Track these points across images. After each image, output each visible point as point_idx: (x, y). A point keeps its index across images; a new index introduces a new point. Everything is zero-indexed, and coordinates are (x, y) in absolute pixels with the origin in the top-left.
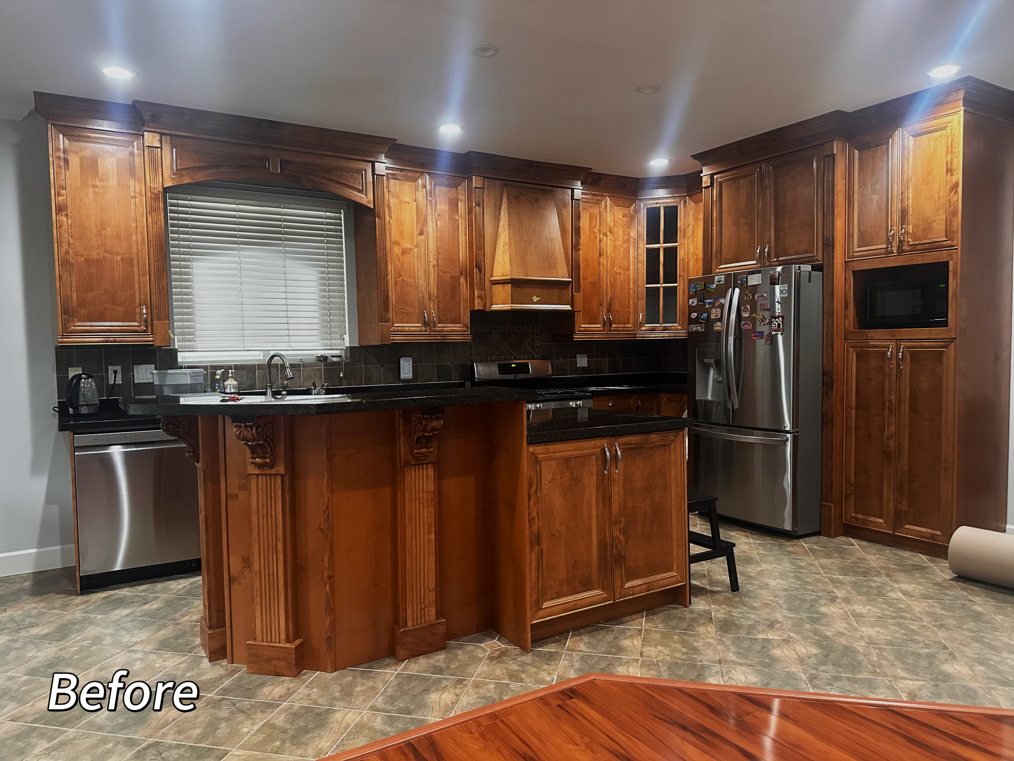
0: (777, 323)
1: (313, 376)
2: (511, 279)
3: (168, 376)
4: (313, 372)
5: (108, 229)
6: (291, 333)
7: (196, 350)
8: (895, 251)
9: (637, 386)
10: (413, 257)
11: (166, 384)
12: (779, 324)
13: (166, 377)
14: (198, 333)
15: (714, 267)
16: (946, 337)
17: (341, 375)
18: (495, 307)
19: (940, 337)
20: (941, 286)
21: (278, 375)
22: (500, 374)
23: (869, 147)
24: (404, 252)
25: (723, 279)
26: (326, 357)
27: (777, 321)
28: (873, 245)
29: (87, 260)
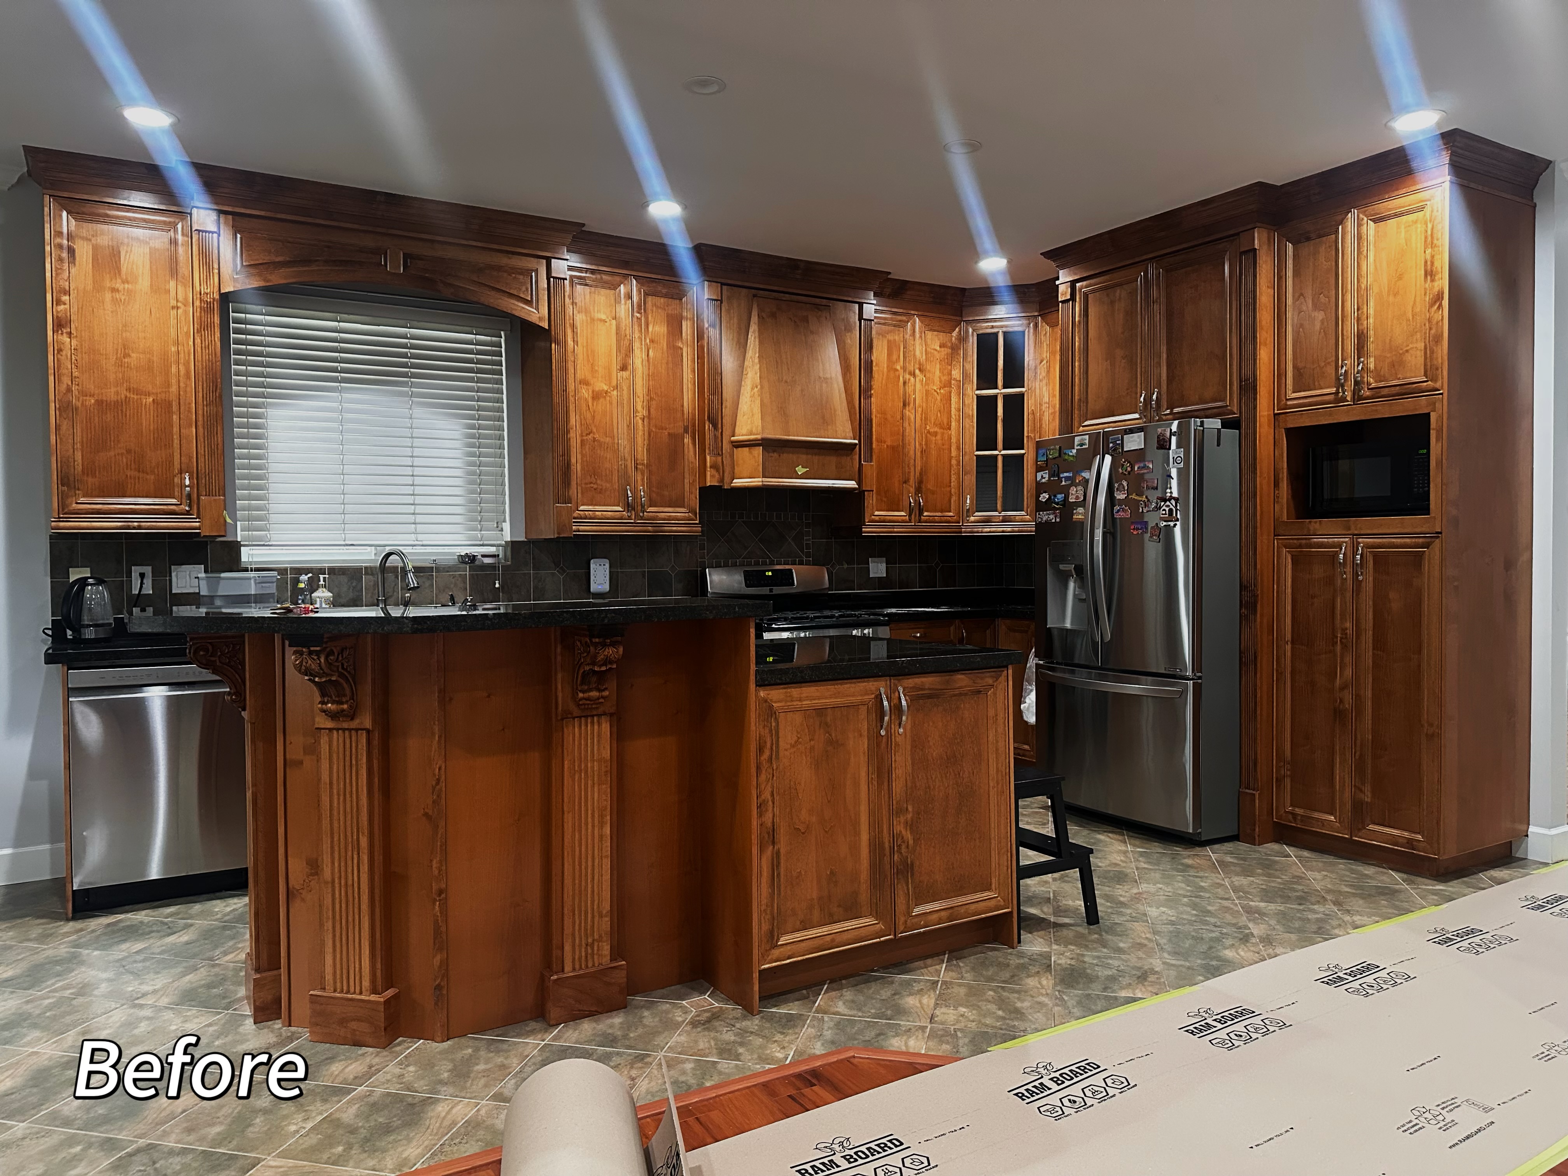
0: (1167, 509)
1: (452, 586)
2: (763, 439)
3: (222, 582)
4: (453, 580)
5: (133, 355)
6: (419, 518)
7: (270, 543)
8: (1349, 398)
9: (962, 607)
10: (611, 403)
11: (220, 594)
12: (1171, 510)
13: (218, 583)
14: (273, 518)
15: (1076, 424)
16: (1427, 530)
17: (497, 586)
18: (738, 482)
19: (1418, 530)
20: (1421, 452)
21: (397, 584)
22: (747, 586)
23: (1308, 239)
24: (596, 396)
25: (1087, 442)
26: (474, 556)
27: (1168, 506)
28: (1315, 389)
29: (99, 402)
